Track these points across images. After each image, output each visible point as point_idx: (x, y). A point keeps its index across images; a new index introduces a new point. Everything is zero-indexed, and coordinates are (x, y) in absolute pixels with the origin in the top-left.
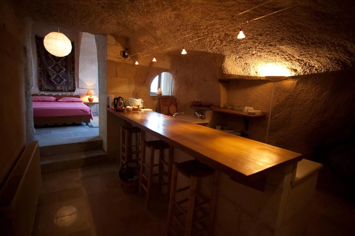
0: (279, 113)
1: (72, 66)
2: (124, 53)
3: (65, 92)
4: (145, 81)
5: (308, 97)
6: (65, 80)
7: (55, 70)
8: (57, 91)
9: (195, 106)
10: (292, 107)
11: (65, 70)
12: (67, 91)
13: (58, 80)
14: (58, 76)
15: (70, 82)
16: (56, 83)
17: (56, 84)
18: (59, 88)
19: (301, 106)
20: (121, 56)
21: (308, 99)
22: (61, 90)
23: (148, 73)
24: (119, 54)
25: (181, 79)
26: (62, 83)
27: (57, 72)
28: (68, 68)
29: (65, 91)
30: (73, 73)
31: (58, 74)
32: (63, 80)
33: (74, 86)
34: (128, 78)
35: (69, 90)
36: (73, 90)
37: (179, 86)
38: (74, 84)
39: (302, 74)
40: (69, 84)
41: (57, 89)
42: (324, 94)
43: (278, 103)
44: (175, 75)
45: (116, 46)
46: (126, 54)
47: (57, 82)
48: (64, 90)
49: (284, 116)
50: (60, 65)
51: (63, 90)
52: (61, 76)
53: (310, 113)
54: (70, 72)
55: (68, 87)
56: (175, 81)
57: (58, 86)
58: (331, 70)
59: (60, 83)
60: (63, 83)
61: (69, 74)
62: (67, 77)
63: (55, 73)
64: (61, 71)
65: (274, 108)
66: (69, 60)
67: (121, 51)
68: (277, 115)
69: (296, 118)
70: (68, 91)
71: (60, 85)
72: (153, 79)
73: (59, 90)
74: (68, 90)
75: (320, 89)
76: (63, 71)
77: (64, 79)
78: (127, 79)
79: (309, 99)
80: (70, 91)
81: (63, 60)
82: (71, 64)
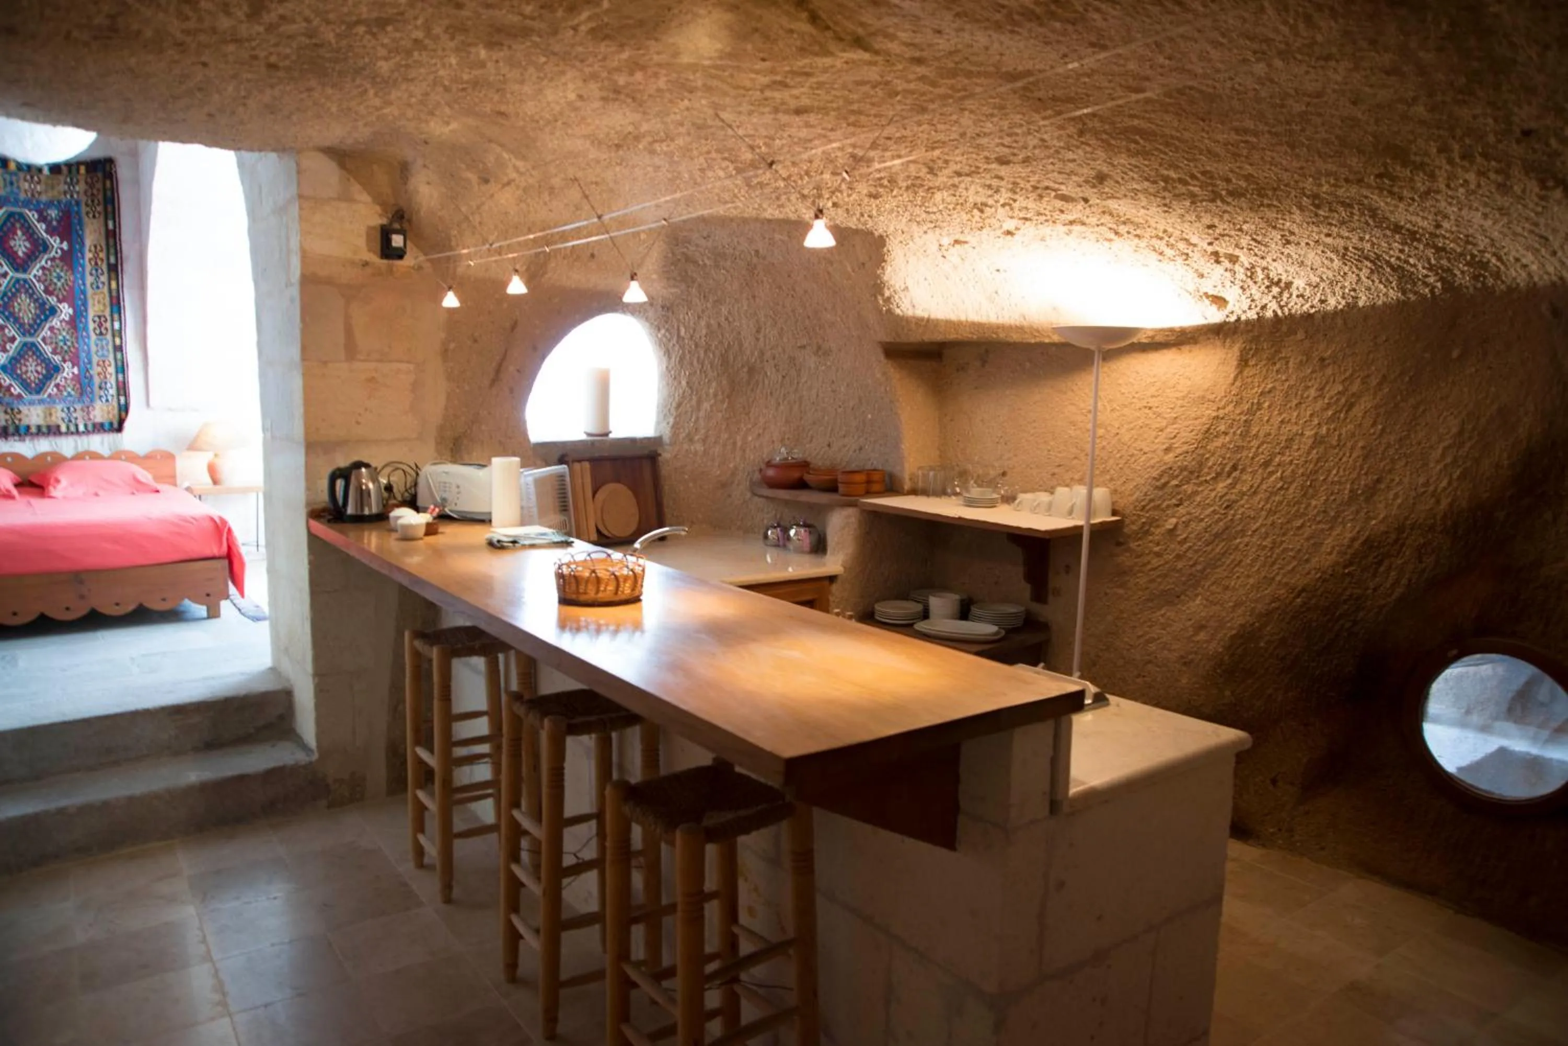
0: (1181, 510)
1: (106, 290)
2: (385, 234)
3: (72, 433)
4: (498, 371)
5: (1296, 423)
6: (69, 370)
7: (12, 314)
8: (22, 431)
9: (773, 484)
10: (1235, 474)
11: (71, 311)
12: (81, 428)
13: (32, 369)
14: (30, 349)
15: (97, 381)
16: (16, 390)
17: (19, 396)
18: (33, 415)
19: (1271, 469)
20: (369, 250)
21: (1297, 434)
22: (49, 427)
23: (514, 327)
24: (362, 242)
25: (697, 346)
26: (51, 389)
27: (22, 325)
28: (85, 304)
29: (69, 433)
30: (117, 325)
31: (29, 339)
32: (57, 369)
33: (122, 399)
34: (408, 362)
35: (94, 425)
36: (116, 425)
37: (684, 383)
38: (123, 389)
39: (1252, 315)
40: (96, 388)
41: (25, 422)
42: (1357, 411)
43: (1169, 457)
44: (659, 330)
45: (343, 205)
46: (397, 241)
47: (25, 384)
48: (63, 428)
49: (1203, 524)
50: (40, 287)
51: (58, 427)
52: (48, 349)
53: (1314, 503)
54: (100, 325)
55: (87, 410)
56: (665, 359)
57: (31, 403)
58: (1364, 298)
59: (40, 388)
60: (57, 386)
61: (93, 337)
62: (83, 355)
63: (11, 331)
64: (46, 319)
65: (1158, 484)
66: (89, 255)
67: (370, 229)
68: (1174, 520)
69: (1254, 531)
70: (87, 432)
71: (41, 402)
72: (543, 358)
73: (39, 428)
74: (90, 428)
75: (1341, 388)
76: (55, 322)
77: (67, 366)
78: (404, 366)
79: (1302, 434)
80: (99, 428)
81: (53, 259)
82: (104, 278)
